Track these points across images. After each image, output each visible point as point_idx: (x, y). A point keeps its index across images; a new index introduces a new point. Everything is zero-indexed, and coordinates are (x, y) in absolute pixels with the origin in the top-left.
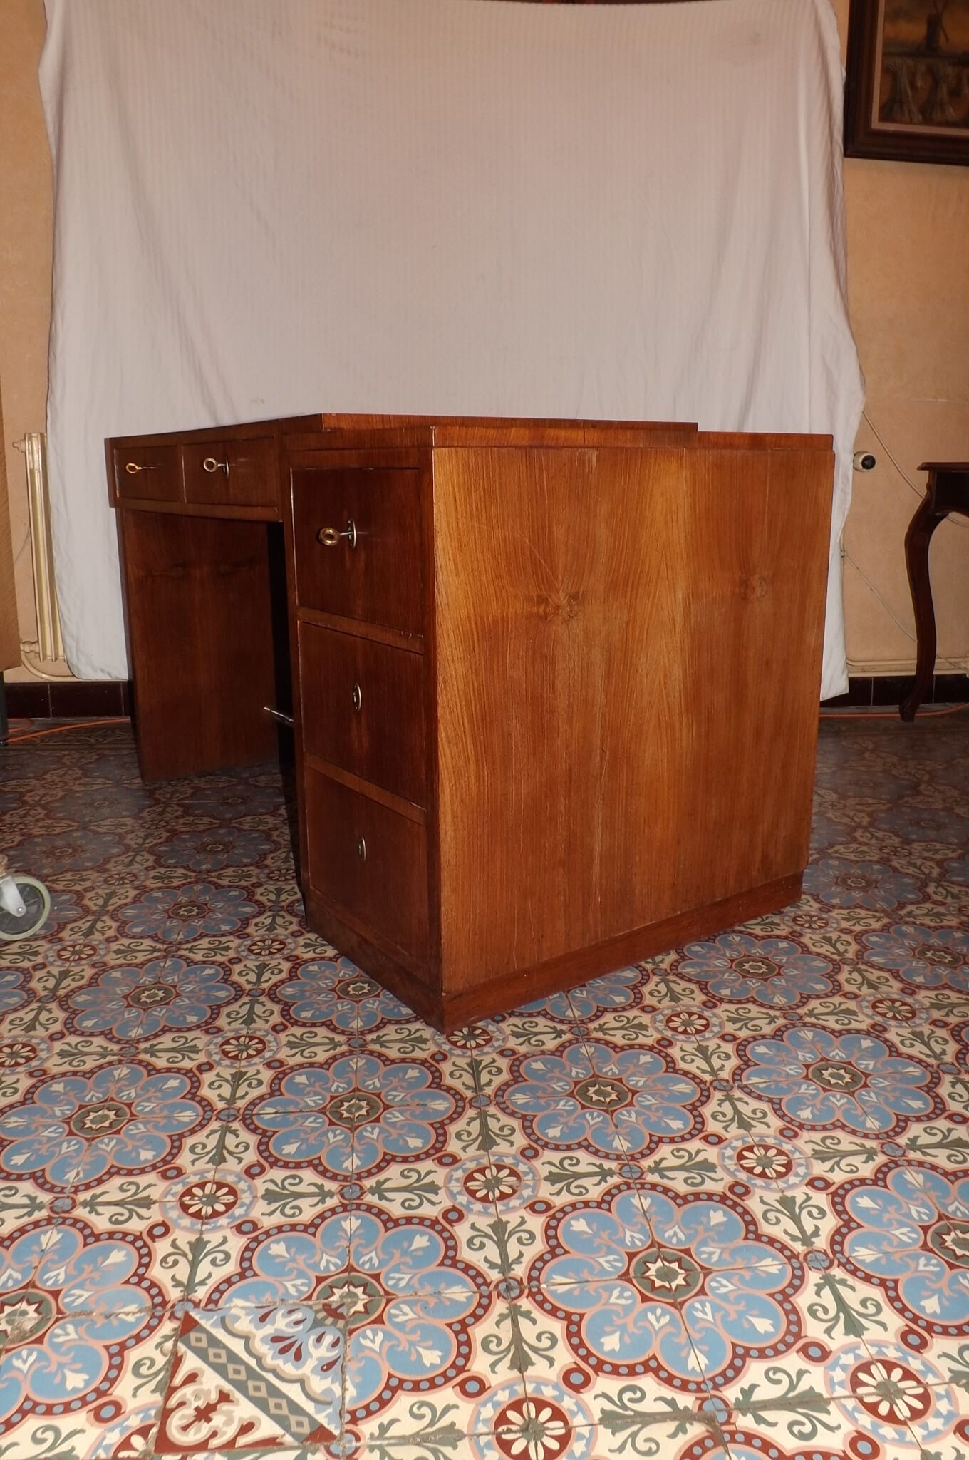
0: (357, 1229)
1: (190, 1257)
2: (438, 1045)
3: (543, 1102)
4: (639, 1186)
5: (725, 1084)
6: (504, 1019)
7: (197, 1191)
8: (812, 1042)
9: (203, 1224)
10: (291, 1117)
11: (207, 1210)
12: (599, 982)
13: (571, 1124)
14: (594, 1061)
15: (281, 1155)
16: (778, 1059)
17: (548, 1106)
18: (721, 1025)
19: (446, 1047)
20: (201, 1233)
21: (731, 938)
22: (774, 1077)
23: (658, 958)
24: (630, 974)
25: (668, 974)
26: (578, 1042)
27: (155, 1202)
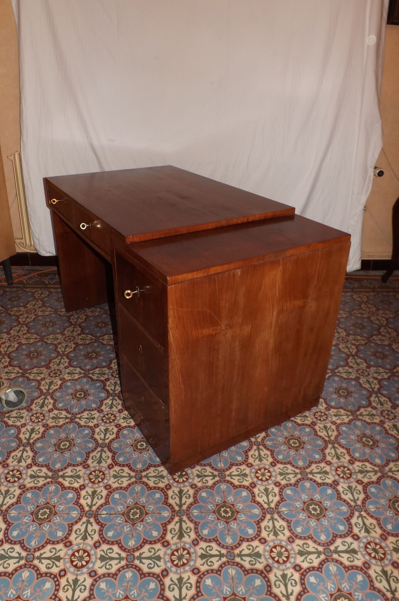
0: (131, 577)
1: (73, 587)
2: (168, 480)
3: (203, 514)
4: (232, 563)
5: (272, 510)
6: (194, 467)
7: (76, 554)
8: (309, 489)
9: (78, 571)
10: (112, 516)
11: (80, 564)
12: (233, 448)
13: (212, 528)
14: (225, 493)
15: (107, 537)
16: (294, 498)
17: (205, 518)
18: (276, 477)
19: (171, 481)
20: (77, 575)
21: (287, 425)
22: (291, 508)
23: (257, 436)
24: (245, 444)
25: (260, 445)
26: (221, 482)
27: (62, 559)
